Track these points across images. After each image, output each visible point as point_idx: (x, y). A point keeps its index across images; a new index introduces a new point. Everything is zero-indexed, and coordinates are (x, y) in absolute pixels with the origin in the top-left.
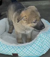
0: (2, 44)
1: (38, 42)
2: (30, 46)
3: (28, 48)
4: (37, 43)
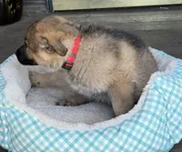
0: (43, 129)
1: (154, 104)
2: (132, 124)
3: (128, 130)
4: (152, 110)
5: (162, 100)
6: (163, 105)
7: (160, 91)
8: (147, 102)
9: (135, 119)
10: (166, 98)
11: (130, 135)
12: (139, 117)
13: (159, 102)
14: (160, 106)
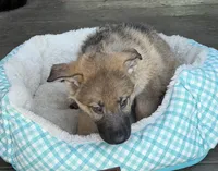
1: (181, 103)
2: (156, 129)
3: (152, 137)
4: (179, 111)
5: (190, 99)
6: (192, 104)
7: (187, 87)
8: (173, 102)
9: (159, 122)
10: (195, 95)
11: (154, 142)
12: (164, 120)
13: (186, 101)
14: (189, 106)
